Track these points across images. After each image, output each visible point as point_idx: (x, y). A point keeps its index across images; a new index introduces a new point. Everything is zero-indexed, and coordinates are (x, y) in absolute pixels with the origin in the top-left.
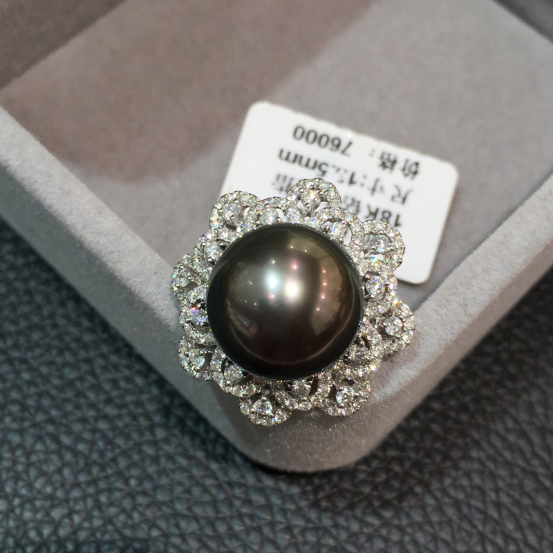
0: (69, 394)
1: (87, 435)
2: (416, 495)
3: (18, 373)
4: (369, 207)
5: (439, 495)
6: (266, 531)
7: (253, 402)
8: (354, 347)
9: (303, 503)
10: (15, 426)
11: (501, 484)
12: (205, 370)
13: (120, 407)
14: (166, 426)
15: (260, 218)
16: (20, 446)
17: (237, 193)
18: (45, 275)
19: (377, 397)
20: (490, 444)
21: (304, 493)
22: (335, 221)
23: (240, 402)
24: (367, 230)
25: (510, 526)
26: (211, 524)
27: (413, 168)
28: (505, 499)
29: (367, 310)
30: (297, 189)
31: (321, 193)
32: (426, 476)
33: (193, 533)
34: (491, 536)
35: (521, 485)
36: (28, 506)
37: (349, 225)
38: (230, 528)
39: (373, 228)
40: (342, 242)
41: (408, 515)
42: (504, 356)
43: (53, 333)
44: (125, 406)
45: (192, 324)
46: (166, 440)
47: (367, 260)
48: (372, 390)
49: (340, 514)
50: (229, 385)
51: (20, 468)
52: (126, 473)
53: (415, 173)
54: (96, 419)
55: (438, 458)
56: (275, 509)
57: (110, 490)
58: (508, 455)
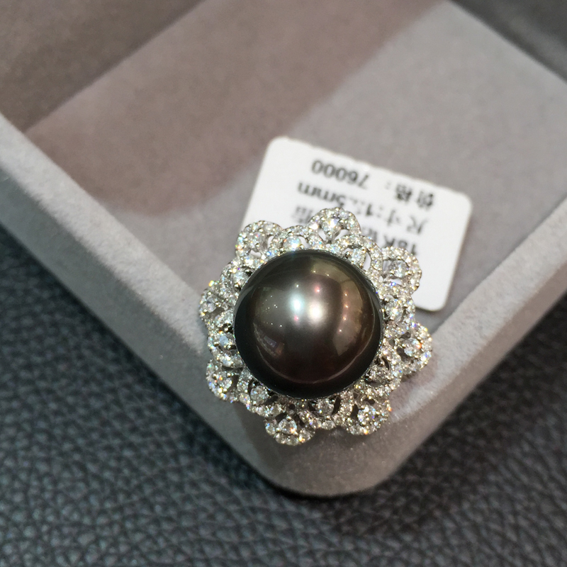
0: (95, 423)
1: (113, 463)
2: (435, 519)
3: (44, 403)
4: (385, 237)
5: (458, 518)
6: (289, 555)
7: (278, 422)
8: (375, 367)
9: (325, 528)
10: (42, 454)
11: (519, 507)
12: (232, 392)
13: (144, 435)
14: (189, 454)
15: (284, 245)
16: (48, 474)
17: (261, 223)
18: (71, 308)
19: (397, 416)
20: (508, 468)
21: (326, 517)
22: (355, 247)
23: (265, 422)
24: (386, 256)
25: (528, 548)
26: (235, 549)
27: (428, 200)
28: (523, 523)
29: (387, 331)
30: (318, 218)
31: (342, 221)
32: (445, 500)
33: (217, 558)
34: (510, 559)
35: (539, 509)
36: (55, 533)
37: (368, 251)
38: (254, 553)
39: (391, 255)
40: (362, 267)
41: (428, 539)
42: (520, 382)
43: (79, 364)
44: (150, 434)
45: (220, 347)
46: (191, 467)
47: (386, 285)
48: (392, 410)
49: (361, 538)
50: (255, 405)
51: (47, 496)
52: (152, 500)
53: (430, 204)
54: (122, 447)
55: (456, 483)
56: (298, 533)
57: (136, 516)
58: (525, 479)
